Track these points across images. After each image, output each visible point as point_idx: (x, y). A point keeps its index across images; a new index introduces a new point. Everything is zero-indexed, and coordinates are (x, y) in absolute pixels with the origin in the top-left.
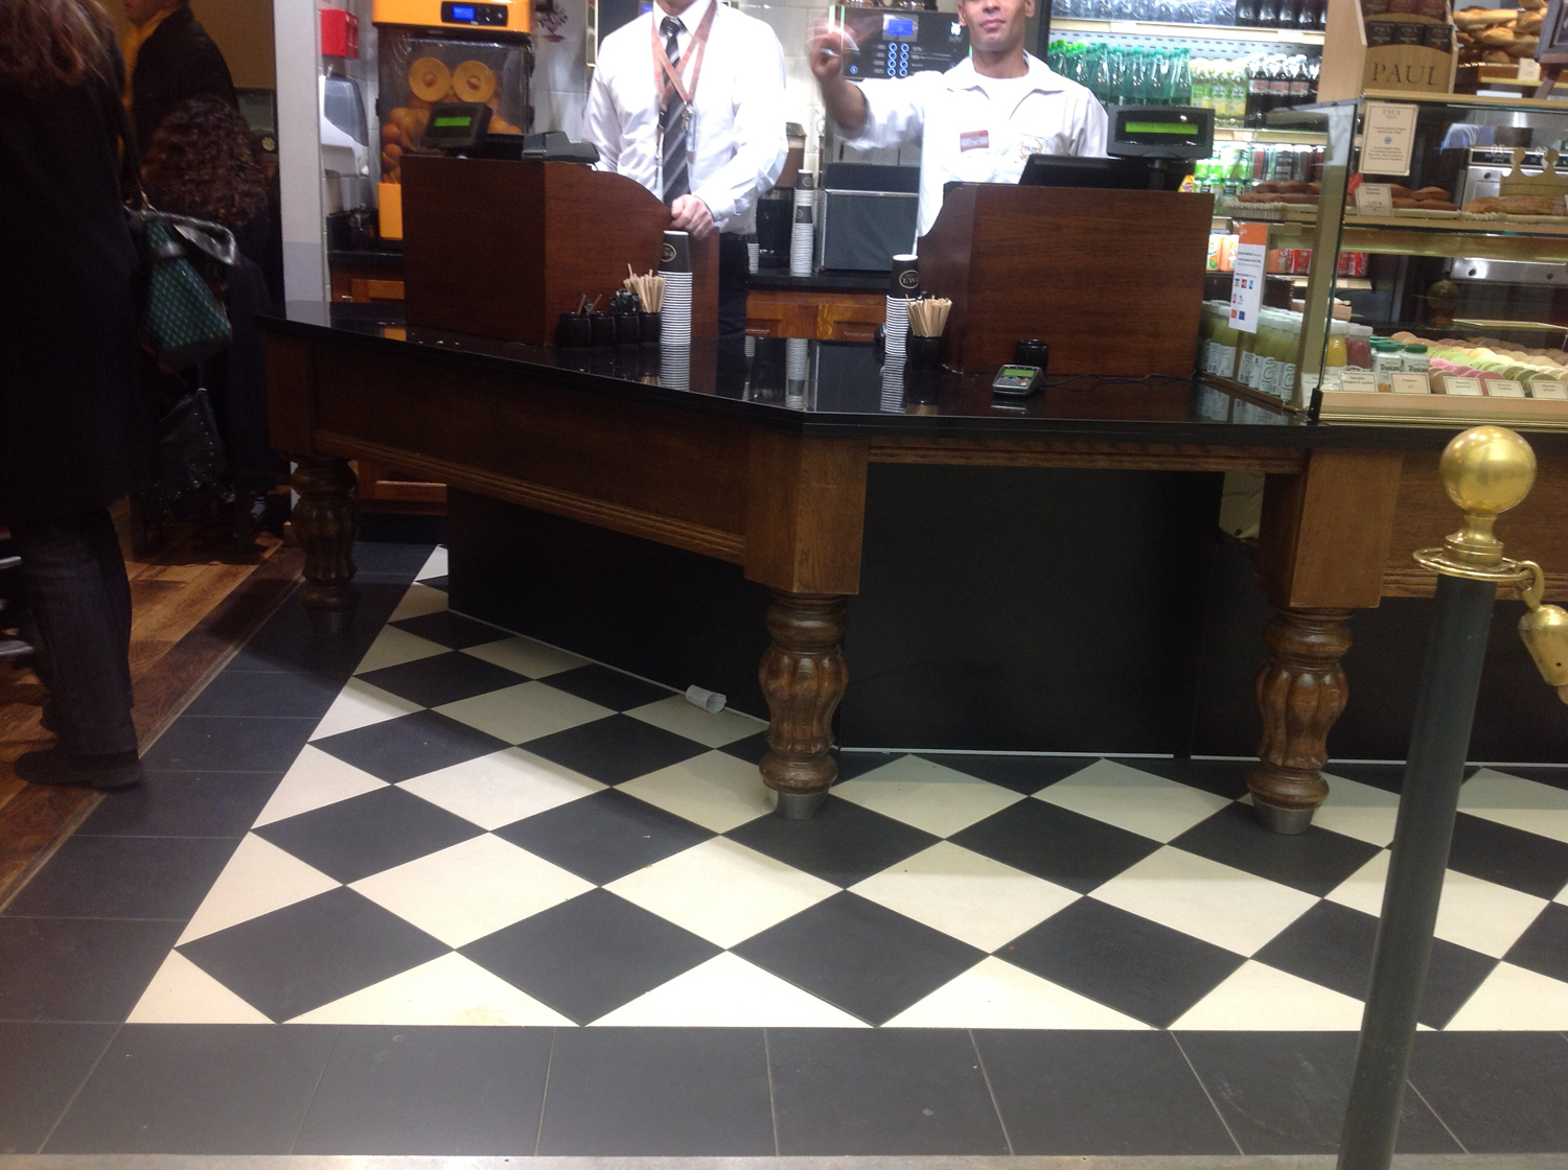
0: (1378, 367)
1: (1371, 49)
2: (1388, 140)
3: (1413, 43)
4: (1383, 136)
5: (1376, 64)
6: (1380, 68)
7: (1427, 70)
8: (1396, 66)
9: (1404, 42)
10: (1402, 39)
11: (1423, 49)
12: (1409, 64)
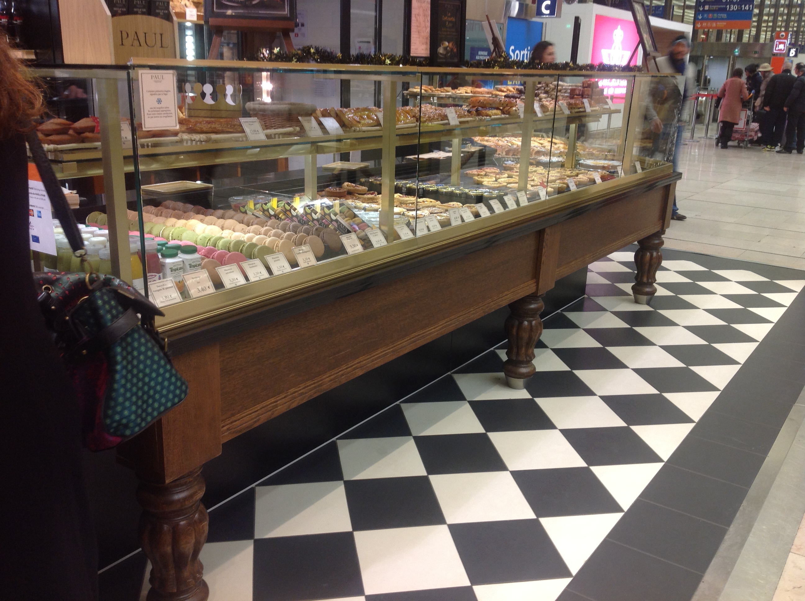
0: (168, 271)
1: (115, 18)
2: (159, 101)
3: (143, 13)
4: (156, 98)
5: (121, 32)
6: (125, 35)
7: (158, 37)
8: (136, 33)
9: (136, 13)
10: (135, 10)
11: (152, 18)
12: (145, 32)
